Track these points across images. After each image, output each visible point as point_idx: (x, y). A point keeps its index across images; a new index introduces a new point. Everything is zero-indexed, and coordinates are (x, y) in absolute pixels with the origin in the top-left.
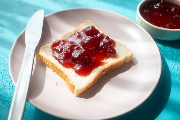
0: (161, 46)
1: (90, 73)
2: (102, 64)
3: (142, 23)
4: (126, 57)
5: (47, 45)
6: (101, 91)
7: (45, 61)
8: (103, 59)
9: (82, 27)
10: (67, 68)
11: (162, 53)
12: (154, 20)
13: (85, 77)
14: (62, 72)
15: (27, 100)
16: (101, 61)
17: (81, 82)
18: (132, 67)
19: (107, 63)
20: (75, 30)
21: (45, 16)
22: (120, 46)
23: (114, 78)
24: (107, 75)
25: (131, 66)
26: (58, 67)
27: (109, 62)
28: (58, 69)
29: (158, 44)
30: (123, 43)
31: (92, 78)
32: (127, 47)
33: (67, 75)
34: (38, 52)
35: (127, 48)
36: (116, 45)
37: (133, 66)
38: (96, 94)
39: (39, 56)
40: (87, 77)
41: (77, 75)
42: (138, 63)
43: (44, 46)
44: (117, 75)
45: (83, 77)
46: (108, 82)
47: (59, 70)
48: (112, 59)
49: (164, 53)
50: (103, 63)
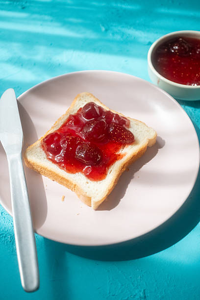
0: (190, 109)
1: (106, 174)
2: (118, 157)
3: (158, 82)
4: (149, 140)
5: (34, 144)
6: (125, 195)
7: (39, 169)
8: (117, 149)
9: (77, 106)
10: (73, 173)
11: (194, 120)
12: (174, 72)
13: (101, 182)
14: (67, 181)
15: (35, 231)
16: (116, 153)
17: (97, 190)
18: (159, 152)
19: (125, 155)
20: (67, 112)
21: (18, 98)
22: (137, 125)
23: (138, 172)
24: (128, 170)
25: (158, 150)
26: (60, 175)
27: (128, 152)
28: (60, 177)
29: (187, 107)
30: (140, 120)
31: (111, 182)
32: (146, 124)
33: (76, 184)
34: (26, 158)
35: (147, 127)
36: (132, 124)
37: (159, 150)
38: (120, 201)
39: (28, 163)
40: (104, 180)
41: (89, 181)
42: (166, 144)
43: (31, 147)
44: (141, 167)
45: (99, 182)
46: (132, 180)
47: (63, 178)
48: (130, 147)
49: (197, 120)
50: (119, 155)
